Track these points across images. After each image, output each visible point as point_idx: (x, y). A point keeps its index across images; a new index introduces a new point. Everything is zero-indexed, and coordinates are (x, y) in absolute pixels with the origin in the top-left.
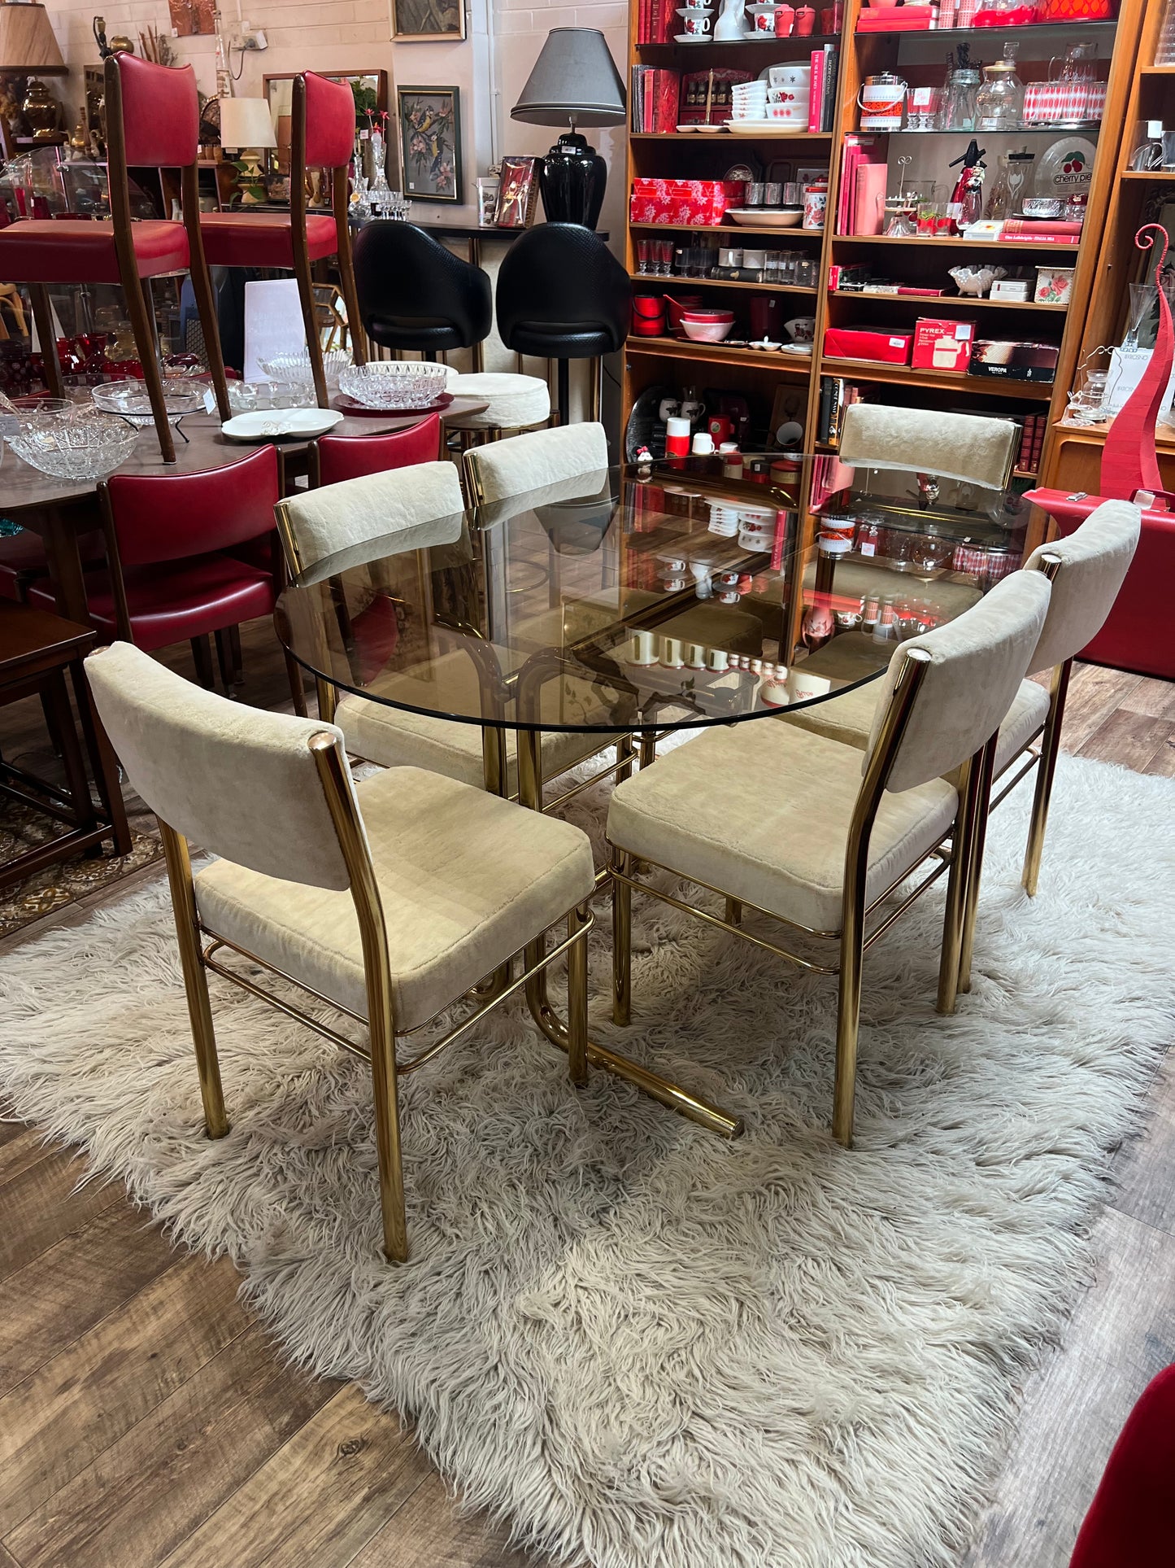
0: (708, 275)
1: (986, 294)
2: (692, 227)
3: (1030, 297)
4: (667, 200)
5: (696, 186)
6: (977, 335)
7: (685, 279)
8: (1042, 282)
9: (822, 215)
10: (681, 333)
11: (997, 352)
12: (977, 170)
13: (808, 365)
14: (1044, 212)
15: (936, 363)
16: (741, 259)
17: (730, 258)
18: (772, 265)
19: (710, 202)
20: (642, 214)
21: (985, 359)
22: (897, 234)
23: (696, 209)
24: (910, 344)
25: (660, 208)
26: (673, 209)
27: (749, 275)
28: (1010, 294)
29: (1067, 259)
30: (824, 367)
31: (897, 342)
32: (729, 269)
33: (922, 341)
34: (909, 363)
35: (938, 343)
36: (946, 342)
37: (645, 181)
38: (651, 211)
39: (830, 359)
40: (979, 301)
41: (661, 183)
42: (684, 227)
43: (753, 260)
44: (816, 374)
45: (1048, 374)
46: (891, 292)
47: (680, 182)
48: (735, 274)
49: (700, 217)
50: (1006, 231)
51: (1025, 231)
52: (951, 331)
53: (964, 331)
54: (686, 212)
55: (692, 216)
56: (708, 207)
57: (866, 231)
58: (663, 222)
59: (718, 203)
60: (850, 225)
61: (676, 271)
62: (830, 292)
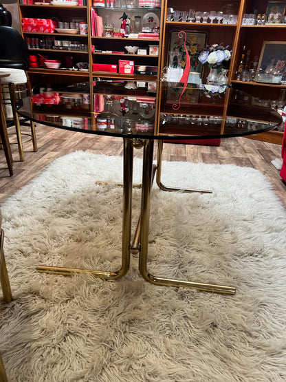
0: (52, 48)
1: (136, 53)
2: (45, 33)
3: (148, 53)
4: (35, 25)
5: (45, 21)
6: (135, 64)
7: (44, 49)
8: (151, 50)
9: (86, 31)
10: (45, 67)
11: (142, 68)
12: (128, 20)
13: (89, 74)
14: (148, 31)
15: (125, 72)
16: (62, 44)
17: (58, 43)
18: (73, 45)
19: (50, 26)
20: (27, 29)
21: (139, 70)
22: (108, 36)
23: (45, 28)
24: (118, 67)
25: (33, 27)
26: (38, 27)
27: (66, 48)
28: (142, 53)
29: (156, 43)
30: (93, 74)
31: (114, 67)
32: (58, 46)
33: (121, 66)
34: (118, 72)
35: (125, 67)
36: (127, 66)
37: (27, 19)
38: (30, 28)
39: (95, 72)
40: (134, 55)
41: (32, 20)
42: (42, 33)
43: (66, 44)
44: (91, 77)
45: (156, 73)
46: (110, 52)
47: (39, 19)
48: (61, 48)
49: (47, 30)
50: (139, 36)
51: (144, 36)
52: (129, 63)
53: (132, 63)
54: (42, 29)
55: (44, 30)
56: (49, 27)
57: (100, 35)
58: (34, 32)
59: (52, 26)
60: (96, 34)
61: (40, 47)
62: (92, 52)
